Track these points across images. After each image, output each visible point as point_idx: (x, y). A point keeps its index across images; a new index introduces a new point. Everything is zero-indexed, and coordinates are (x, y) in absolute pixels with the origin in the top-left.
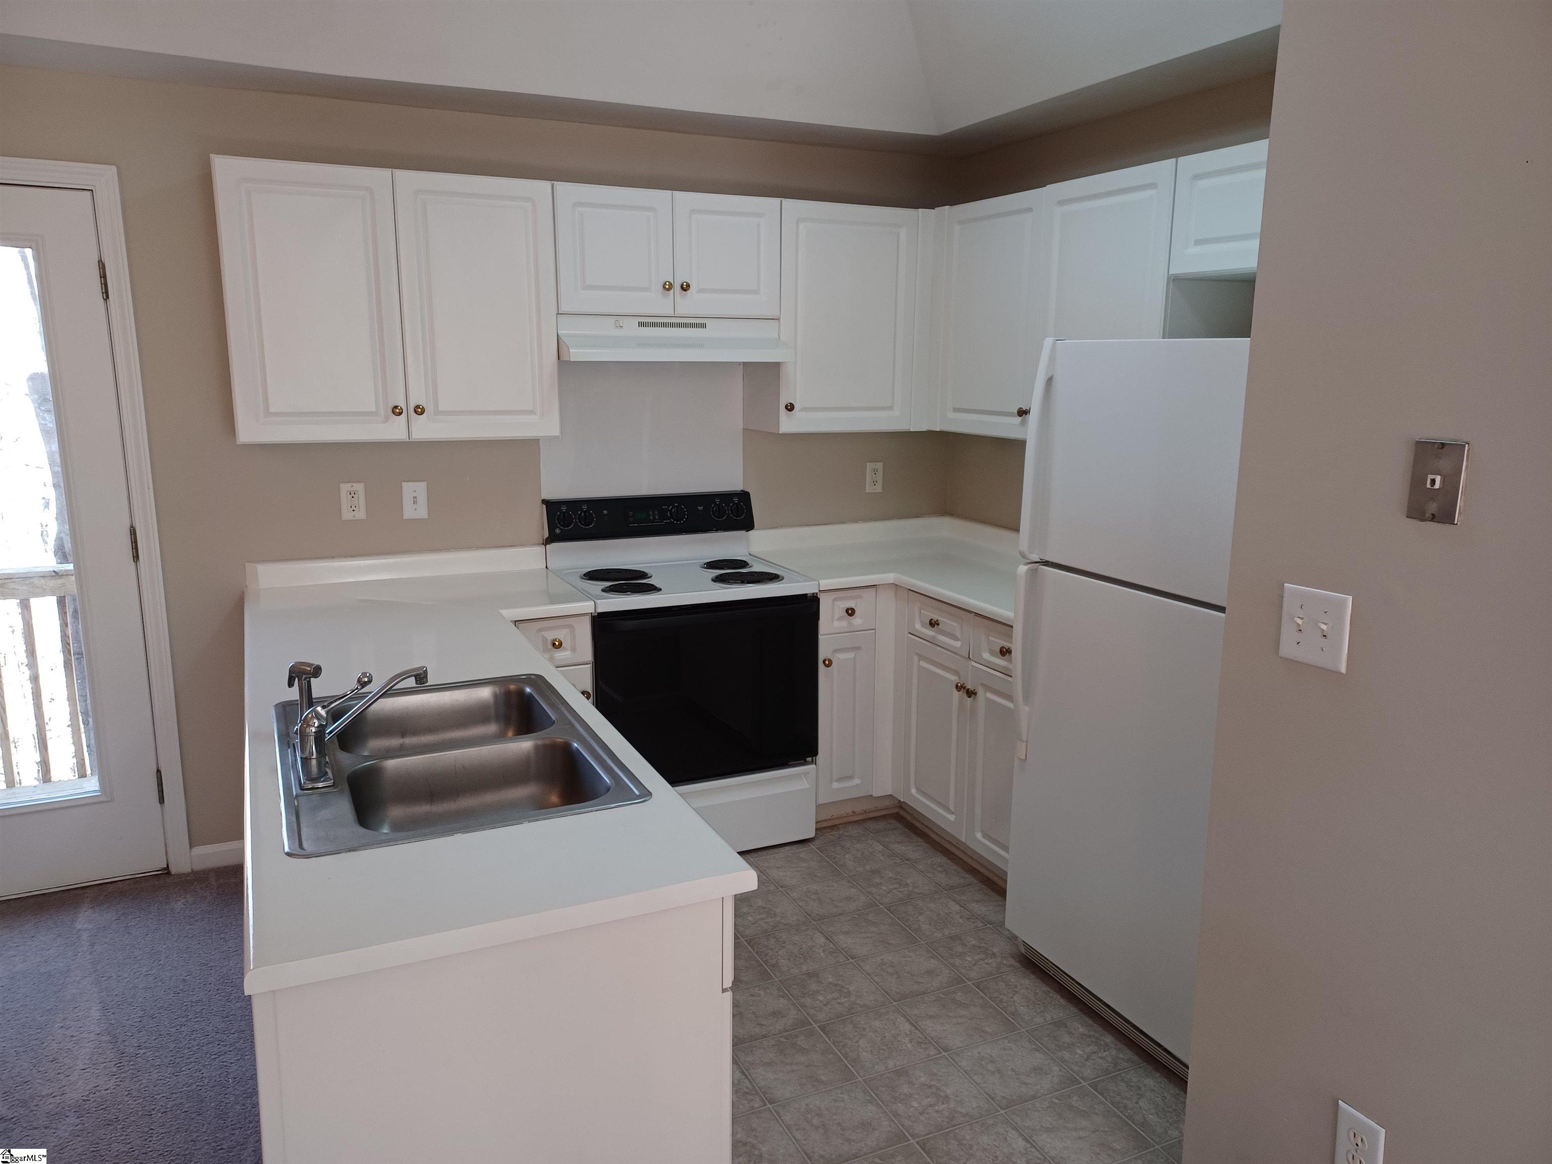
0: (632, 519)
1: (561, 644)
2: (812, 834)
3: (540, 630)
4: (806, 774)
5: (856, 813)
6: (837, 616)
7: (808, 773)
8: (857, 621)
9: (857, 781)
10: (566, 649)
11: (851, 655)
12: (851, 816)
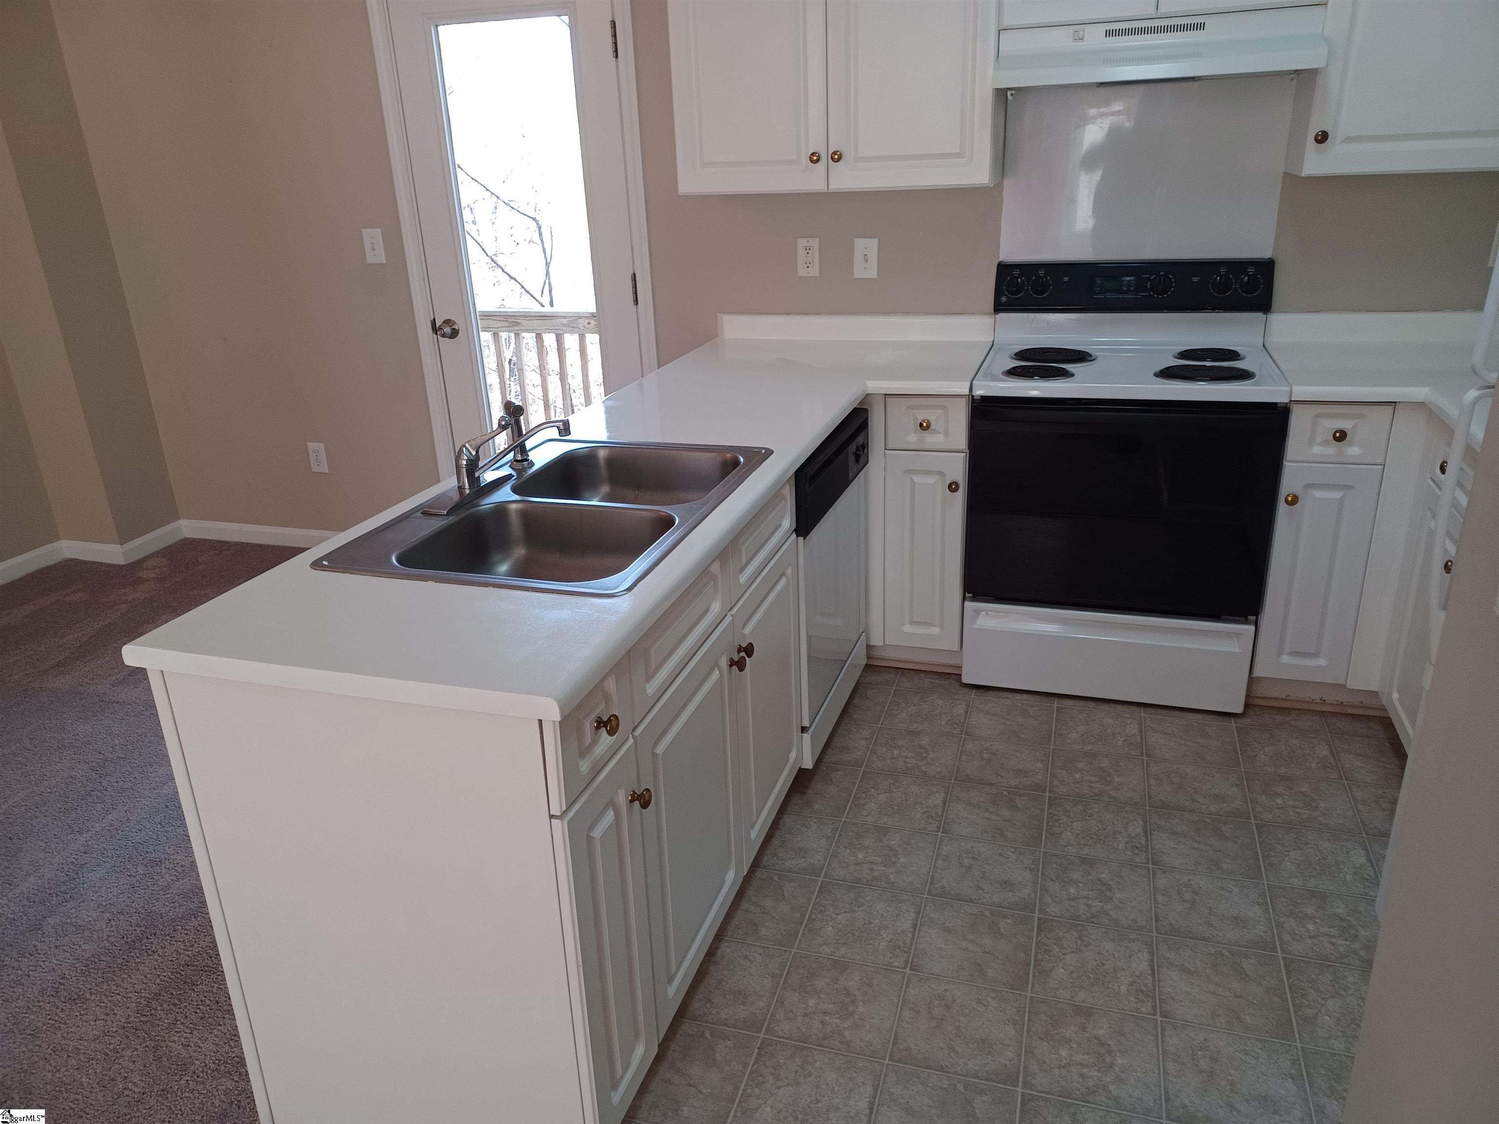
0: (1099, 289)
1: (928, 427)
2: (1239, 709)
3: (910, 408)
4: (1238, 635)
5: (1326, 702)
6: (1319, 440)
7: (1242, 635)
8: (1353, 450)
9: (1321, 662)
10: (936, 432)
11: (1336, 495)
12: (1317, 703)
